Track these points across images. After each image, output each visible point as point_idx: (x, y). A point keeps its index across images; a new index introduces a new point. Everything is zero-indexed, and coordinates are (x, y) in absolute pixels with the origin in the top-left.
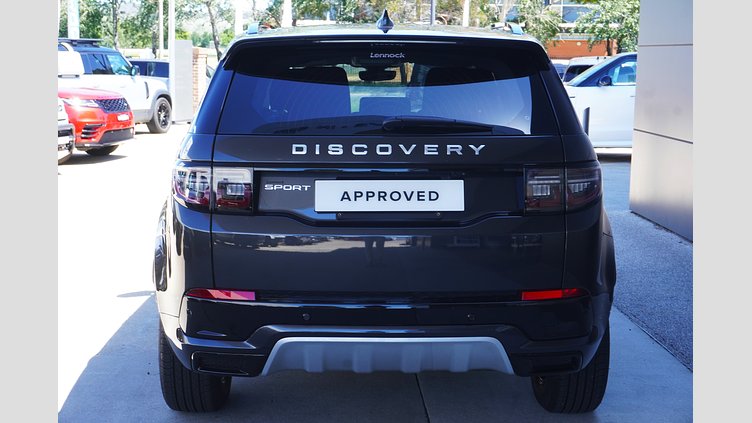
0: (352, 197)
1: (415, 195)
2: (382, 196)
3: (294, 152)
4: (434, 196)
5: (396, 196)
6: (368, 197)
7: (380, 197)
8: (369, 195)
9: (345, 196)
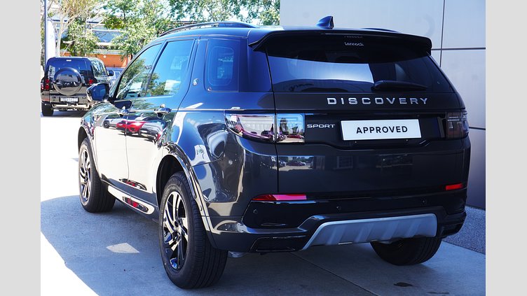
0: (363, 131)
1: (395, 129)
2: (378, 130)
3: (329, 103)
4: (405, 129)
5: (385, 130)
6: (371, 131)
7: (377, 130)
8: (372, 129)
9: (359, 131)
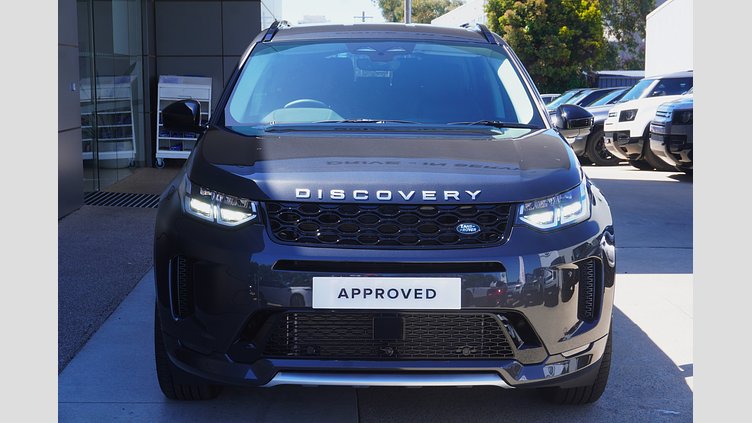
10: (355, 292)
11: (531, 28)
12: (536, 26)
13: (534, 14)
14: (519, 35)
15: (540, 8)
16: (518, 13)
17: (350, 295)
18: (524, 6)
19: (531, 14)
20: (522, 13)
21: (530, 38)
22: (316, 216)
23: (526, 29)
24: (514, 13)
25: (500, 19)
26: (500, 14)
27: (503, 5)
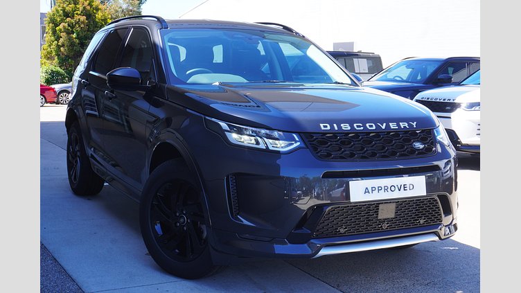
10: (373, 189)
11: (78, 35)
12: (80, 34)
13: (79, 26)
14: (70, 39)
15: (83, 22)
16: (69, 26)
17: (370, 191)
18: (73, 21)
19: (77, 26)
20: (72, 26)
21: (77, 41)
22: (338, 141)
23: (75, 35)
24: (66, 25)
25: (57, 28)
26: (57, 25)
27: (59, 20)
